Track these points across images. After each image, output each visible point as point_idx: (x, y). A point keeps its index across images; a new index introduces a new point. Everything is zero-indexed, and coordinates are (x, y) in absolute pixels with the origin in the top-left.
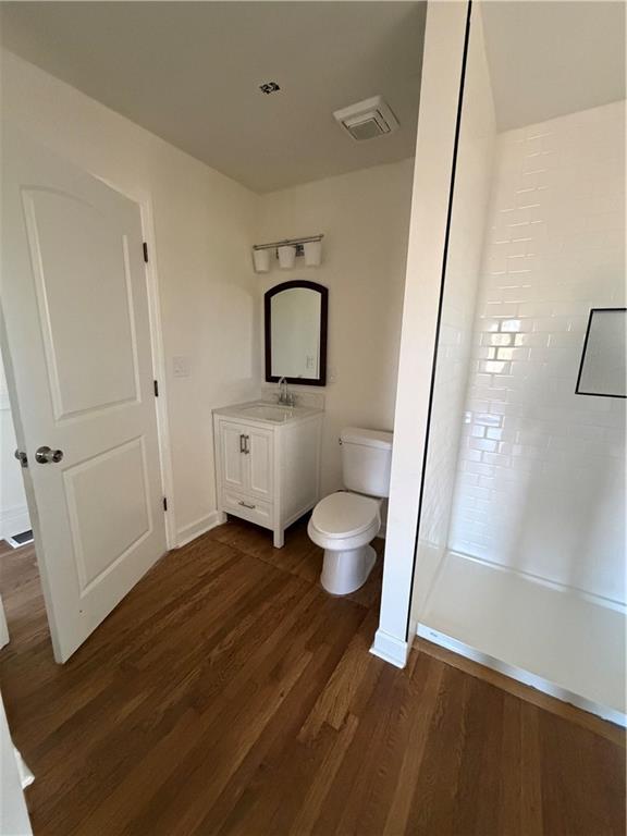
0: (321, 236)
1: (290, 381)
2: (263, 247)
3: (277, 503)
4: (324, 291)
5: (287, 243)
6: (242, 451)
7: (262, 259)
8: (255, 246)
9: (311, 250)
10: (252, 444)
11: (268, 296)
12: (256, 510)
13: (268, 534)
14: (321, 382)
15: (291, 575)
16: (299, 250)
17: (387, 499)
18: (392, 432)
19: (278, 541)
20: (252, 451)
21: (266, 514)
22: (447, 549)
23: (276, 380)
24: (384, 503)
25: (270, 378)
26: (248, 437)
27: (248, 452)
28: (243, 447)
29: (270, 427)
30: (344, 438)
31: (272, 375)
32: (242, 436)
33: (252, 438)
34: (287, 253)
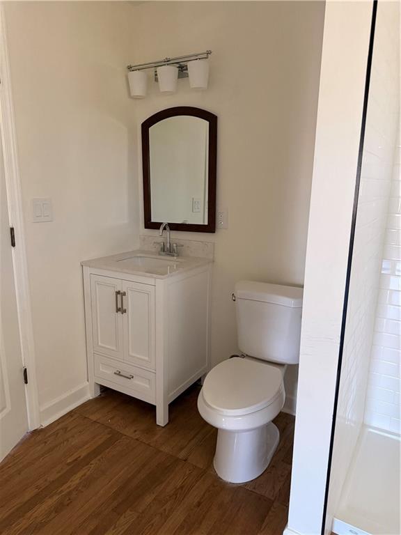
0: (209, 53)
1: (175, 227)
2: (140, 68)
4: (212, 120)
5: (167, 62)
6: (118, 310)
7: (138, 81)
8: (130, 67)
9: (196, 70)
10: (129, 302)
11: (146, 126)
12: (135, 381)
13: (151, 409)
14: (210, 227)
15: (178, 460)
16: (182, 70)
18: (303, 287)
19: (162, 418)
20: (130, 311)
21: (146, 385)
22: (364, 425)
23: (156, 226)
24: (291, 373)
25: (150, 225)
26: (124, 294)
27: (125, 311)
28: (119, 306)
29: (151, 281)
30: (238, 293)
31: (152, 221)
32: (118, 293)
33: (129, 294)
34: (168, 74)
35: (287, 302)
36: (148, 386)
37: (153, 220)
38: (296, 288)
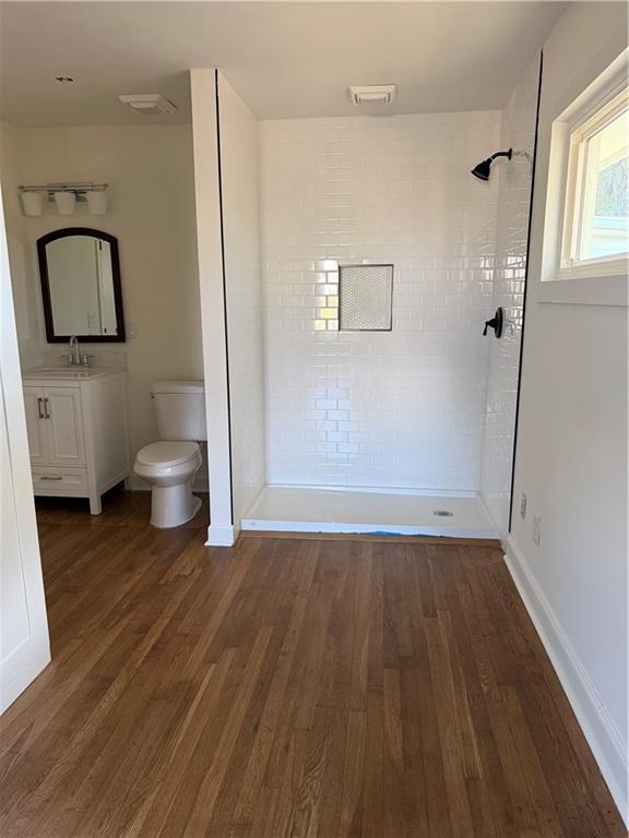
0: (106, 186)
1: (82, 339)
2: (33, 189)
4: (113, 242)
5: (64, 188)
6: (41, 416)
7: (33, 202)
8: (22, 188)
9: (95, 200)
10: (53, 407)
11: (42, 243)
12: (65, 481)
13: (84, 503)
14: (121, 337)
15: (119, 527)
16: (79, 194)
17: (206, 442)
19: (95, 508)
20: (53, 416)
22: (266, 484)
23: (65, 340)
25: (52, 338)
26: (46, 400)
27: (48, 416)
28: (43, 412)
29: (76, 384)
30: (156, 390)
31: (56, 334)
32: (40, 400)
33: (52, 400)
34: (65, 200)
36: (78, 482)
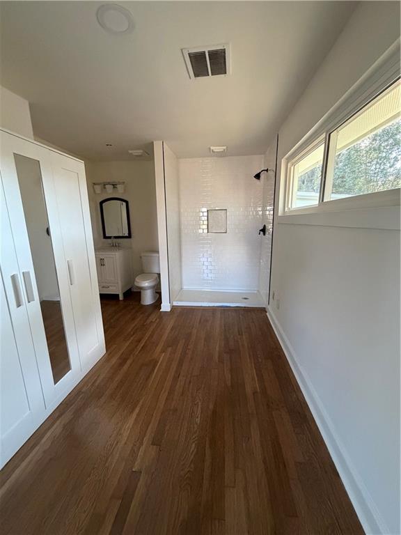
0: (124, 183)
1: (116, 237)
2: (98, 184)
3: (120, 282)
4: (127, 203)
5: (109, 184)
6: (102, 265)
7: (98, 189)
8: (94, 184)
9: (120, 188)
10: (106, 262)
11: (101, 203)
12: (110, 288)
13: (117, 296)
14: (130, 236)
15: (130, 304)
16: (114, 186)
19: (121, 298)
20: (106, 264)
21: (115, 288)
22: (182, 289)
23: (110, 238)
24: (159, 275)
25: (105, 237)
26: (103, 259)
27: (104, 265)
28: (102, 263)
29: (113, 253)
30: (142, 255)
32: (101, 259)
33: (105, 259)
34: (109, 187)
35: (156, 255)
37: (107, 235)
38: (158, 252)
